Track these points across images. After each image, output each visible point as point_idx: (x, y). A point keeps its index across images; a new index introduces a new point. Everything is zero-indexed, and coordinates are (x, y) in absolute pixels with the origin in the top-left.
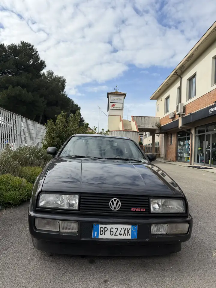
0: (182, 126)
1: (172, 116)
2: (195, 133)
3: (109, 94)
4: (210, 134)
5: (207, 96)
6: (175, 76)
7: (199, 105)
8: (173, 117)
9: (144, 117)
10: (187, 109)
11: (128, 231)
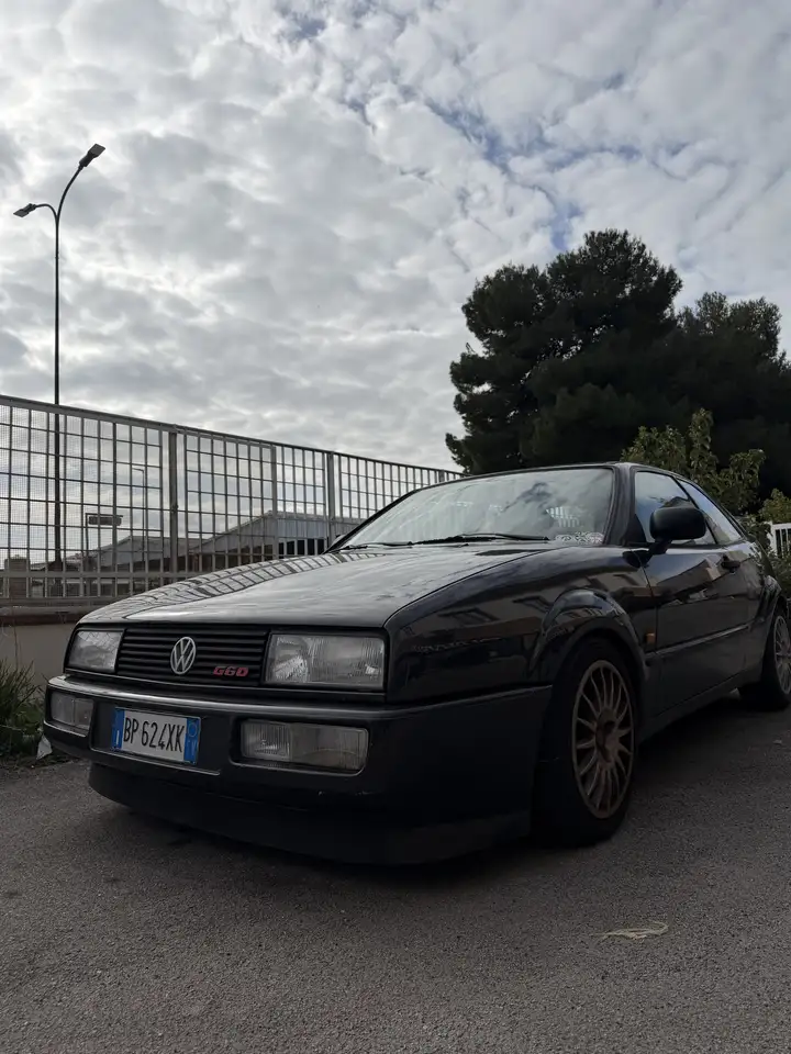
11: (178, 736)
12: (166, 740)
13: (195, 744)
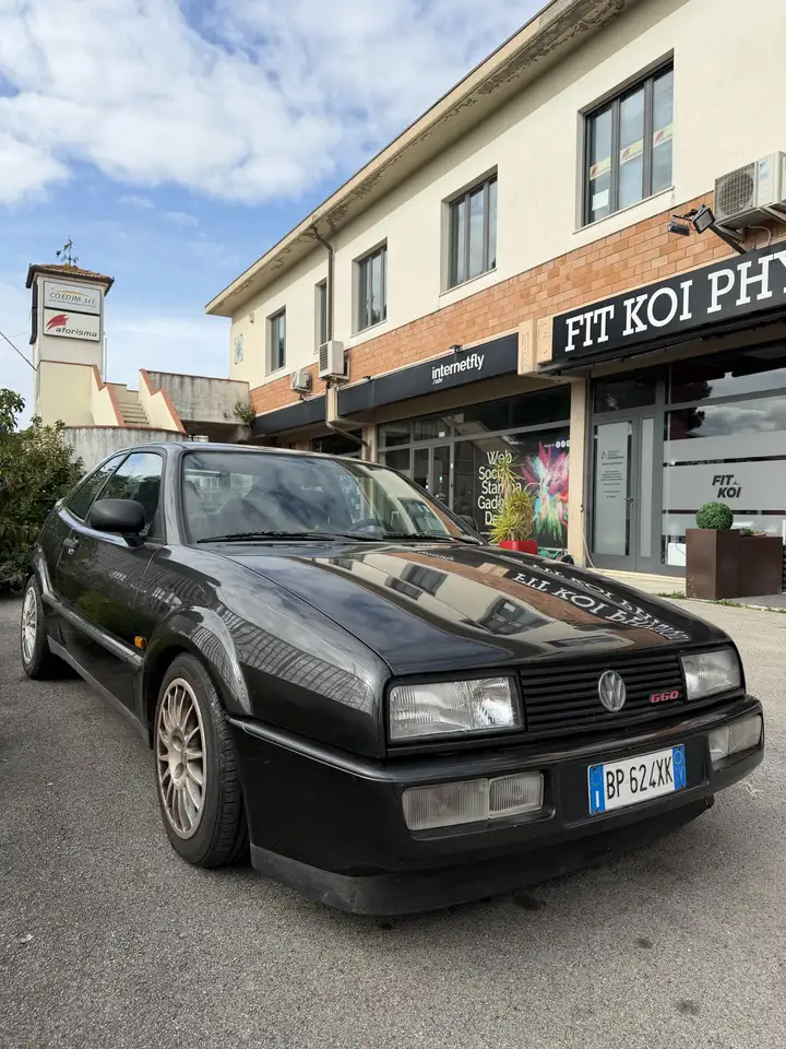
0: (338, 419)
1: (300, 382)
2: (378, 446)
3: (34, 271)
4: (427, 450)
5: (425, 326)
6: (309, 239)
7: (398, 351)
8: (304, 385)
9: (193, 378)
10: (354, 361)
11: (667, 768)
12: (656, 777)
13: (683, 769)
